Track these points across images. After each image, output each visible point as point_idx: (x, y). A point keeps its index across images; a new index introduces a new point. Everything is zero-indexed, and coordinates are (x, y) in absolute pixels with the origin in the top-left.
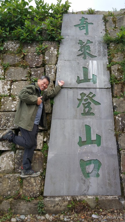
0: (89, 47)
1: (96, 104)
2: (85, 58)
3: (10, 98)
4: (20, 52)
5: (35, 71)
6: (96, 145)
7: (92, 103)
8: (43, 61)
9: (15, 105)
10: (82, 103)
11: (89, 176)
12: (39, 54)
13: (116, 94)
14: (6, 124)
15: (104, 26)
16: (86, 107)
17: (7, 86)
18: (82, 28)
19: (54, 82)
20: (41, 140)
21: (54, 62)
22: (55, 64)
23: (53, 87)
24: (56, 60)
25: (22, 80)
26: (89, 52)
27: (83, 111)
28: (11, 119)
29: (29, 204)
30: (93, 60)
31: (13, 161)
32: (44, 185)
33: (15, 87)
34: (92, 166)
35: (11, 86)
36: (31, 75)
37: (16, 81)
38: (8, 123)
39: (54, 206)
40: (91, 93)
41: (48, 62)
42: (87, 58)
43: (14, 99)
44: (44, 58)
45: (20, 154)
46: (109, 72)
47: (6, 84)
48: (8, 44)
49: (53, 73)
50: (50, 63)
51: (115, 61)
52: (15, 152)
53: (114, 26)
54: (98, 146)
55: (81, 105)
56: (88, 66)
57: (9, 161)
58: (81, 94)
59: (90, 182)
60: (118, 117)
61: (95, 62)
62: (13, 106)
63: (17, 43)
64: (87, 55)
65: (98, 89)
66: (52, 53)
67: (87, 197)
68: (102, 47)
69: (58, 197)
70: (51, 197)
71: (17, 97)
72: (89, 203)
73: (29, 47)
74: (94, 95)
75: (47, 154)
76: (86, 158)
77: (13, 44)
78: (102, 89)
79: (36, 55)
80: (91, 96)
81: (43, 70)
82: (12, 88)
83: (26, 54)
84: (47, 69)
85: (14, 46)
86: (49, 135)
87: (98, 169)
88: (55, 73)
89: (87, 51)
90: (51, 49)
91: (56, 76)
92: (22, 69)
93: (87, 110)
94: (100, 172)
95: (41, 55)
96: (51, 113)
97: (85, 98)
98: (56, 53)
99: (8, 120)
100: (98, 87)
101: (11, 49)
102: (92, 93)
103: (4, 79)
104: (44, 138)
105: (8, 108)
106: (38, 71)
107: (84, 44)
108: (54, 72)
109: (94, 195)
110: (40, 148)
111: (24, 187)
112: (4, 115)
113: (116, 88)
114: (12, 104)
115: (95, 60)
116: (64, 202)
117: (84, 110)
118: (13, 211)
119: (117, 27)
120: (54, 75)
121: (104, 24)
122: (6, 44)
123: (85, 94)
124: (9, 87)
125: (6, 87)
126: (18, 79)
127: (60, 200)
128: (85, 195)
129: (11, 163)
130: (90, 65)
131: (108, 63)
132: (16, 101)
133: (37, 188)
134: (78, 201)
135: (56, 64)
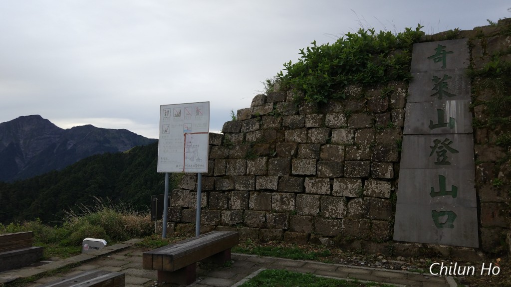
0: (446, 84)
1: (453, 153)
2: (440, 98)
3: (355, 147)
4: (363, 97)
5: (380, 117)
6: (451, 196)
7: (448, 151)
8: (389, 105)
9: (360, 154)
10: (436, 151)
11: (442, 227)
12: (384, 97)
13: (480, 140)
14: (353, 173)
15: (469, 54)
16: (441, 156)
17: (351, 134)
18: (437, 60)
19: (402, 128)
20: (389, 189)
21: (401, 106)
22: (403, 108)
23: (401, 133)
24: (404, 102)
25: (366, 128)
26: (445, 90)
27: (436, 159)
28: (357, 168)
29: (379, 246)
30: (451, 100)
31: (361, 207)
32: (393, 232)
33: (359, 135)
34: (446, 217)
35: (354, 134)
36: (375, 121)
37: (359, 129)
38: (354, 171)
39: (404, 250)
40: (447, 140)
41: (395, 106)
42: (443, 97)
43: (359, 148)
44: (390, 101)
45: (369, 201)
46: (471, 114)
47: (349, 132)
48: (350, 88)
49: (400, 118)
50: (397, 107)
51: (480, 99)
52: (363, 200)
53: (483, 52)
54: (453, 197)
55: (435, 153)
56: (445, 107)
57: (358, 207)
58: (434, 141)
59: (443, 233)
60: (480, 166)
61: (453, 102)
62: (358, 155)
63: (359, 87)
64: (443, 94)
65: (456, 135)
66: (399, 96)
67: (439, 246)
68: (463, 82)
69: (408, 243)
70: (400, 242)
71: (362, 146)
72: (441, 252)
73: (373, 90)
74: (451, 142)
75: (396, 203)
76: (439, 209)
77: (354, 88)
78: (462, 135)
79: (381, 99)
80: (447, 143)
81: (389, 116)
82: (356, 136)
83: (369, 99)
84: (393, 114)
85: (356, 91)
86: (397, 184)
87: (453, 221)
88: (404, 118)
89: (444, 89)
90: (398, 90)
91: (404, 120)
92: (365, 115)
93: (441, 158)
94: (455, 224)
95: (387, 98)
96: (399, 162)
97: (439, 145)
98: (404, 94)
99: (354, 168)
100: (456, 133)
101: (352, 94)
102: (449, 140)
103: (347, 127)
104: (391, 188)
105: (353, 156)
106: (383, 116)
107: (440, 81)
108: (402, 117)
109: (446, 245)
110: (388, 197)
111: (374, 231)
112: (350, 163)
113: (479, 133)
114: (357, 153)
115: (453, 100)
116: (415, 248)
117: (438, 159)
118: (365, 250)
119: (487, 52)
120: (402, 120)
121: (469, 51)
122: (347, 88)
123: (440, 141)
124: (352, 135)
125: (349, 135)
126: (362, 127)
127: (410, 246)
128: (437, 244)
129: (359, 208)
130: (447, 107)
131: (471, 103)
132: (360, 149)
133: (386, 233)
134: (430, 248)
135: (405, 107)
